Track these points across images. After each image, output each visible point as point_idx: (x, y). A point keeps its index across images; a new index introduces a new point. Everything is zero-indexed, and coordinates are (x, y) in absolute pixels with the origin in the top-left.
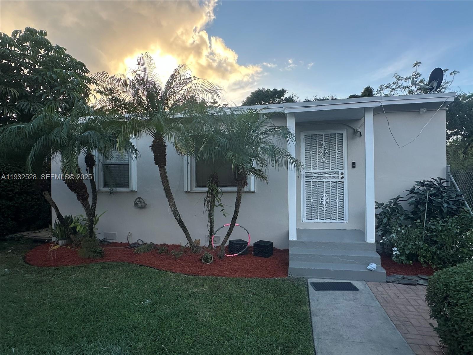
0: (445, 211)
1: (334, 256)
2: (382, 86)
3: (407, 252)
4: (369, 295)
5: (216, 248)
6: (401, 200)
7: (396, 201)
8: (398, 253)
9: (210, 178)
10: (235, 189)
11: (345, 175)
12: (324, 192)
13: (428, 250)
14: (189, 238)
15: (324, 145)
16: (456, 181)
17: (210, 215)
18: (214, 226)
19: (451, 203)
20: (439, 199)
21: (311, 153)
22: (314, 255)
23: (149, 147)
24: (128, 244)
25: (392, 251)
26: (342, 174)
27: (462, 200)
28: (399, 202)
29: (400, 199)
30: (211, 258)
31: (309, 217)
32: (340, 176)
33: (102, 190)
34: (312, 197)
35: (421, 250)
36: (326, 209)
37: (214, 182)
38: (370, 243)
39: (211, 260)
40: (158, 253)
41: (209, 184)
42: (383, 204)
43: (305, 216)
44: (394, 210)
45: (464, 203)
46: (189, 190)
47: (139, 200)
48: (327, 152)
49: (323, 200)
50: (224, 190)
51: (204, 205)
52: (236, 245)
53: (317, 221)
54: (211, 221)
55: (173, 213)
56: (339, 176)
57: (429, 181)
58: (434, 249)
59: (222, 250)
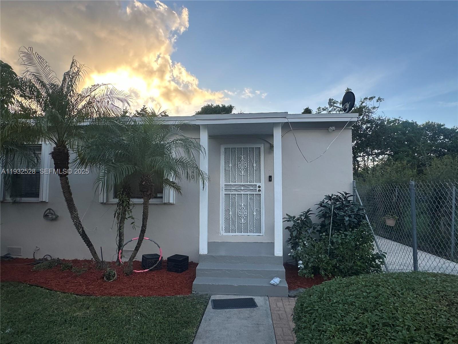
0: (347, 224)
1: (240, 270)
2: (320, 108)
3: (310, 265)
4: (265, 312)
5: (124, 263)
6: (311, 214)
7: (306, 214)
8: (302, 266)
9: (121, 189)
10: (141, 201)
11: (262, 189)
12: (243, 205)
13: (328, 263)
14: (94, 253)
15: (242, 158)
16: (359, 195)
17: (120, 228)
18: (123, 240)
19: (353, 216)
20: (343, 212)
21: (230, 165)
22: (222, 270)
23: (49, 154)
24: (34, 260)
25: (298, 265)
26: (259, 187)
27: (363, 214)
28: (309, 216)
29: (310, 212)
30: (114, 274)
31: (227, 230)
32: (258, 189)
33: (9, 200)
34: (230, 210)
35: (323, 263)
36: (244, 222)
37: (125, 193)
38: (278, 256)
39: (113, 277)
40: (61, 270)
41: (120, 195)
42: (294, 217)
43: (224, 229)
44: (304, 223)
45: (365, 216)
46: (105, 201)
47: (50, 211)
48: (246, 165)
49: (241, 213)
50: (135, 202)
51: (115, 217)
52: (148, 260)
53: (234, 234)
54: (121, 235)
55: (76, 226)
56: (256, 189)
57: (335, 195)
58: (334, 262)
59: (129, 266)
